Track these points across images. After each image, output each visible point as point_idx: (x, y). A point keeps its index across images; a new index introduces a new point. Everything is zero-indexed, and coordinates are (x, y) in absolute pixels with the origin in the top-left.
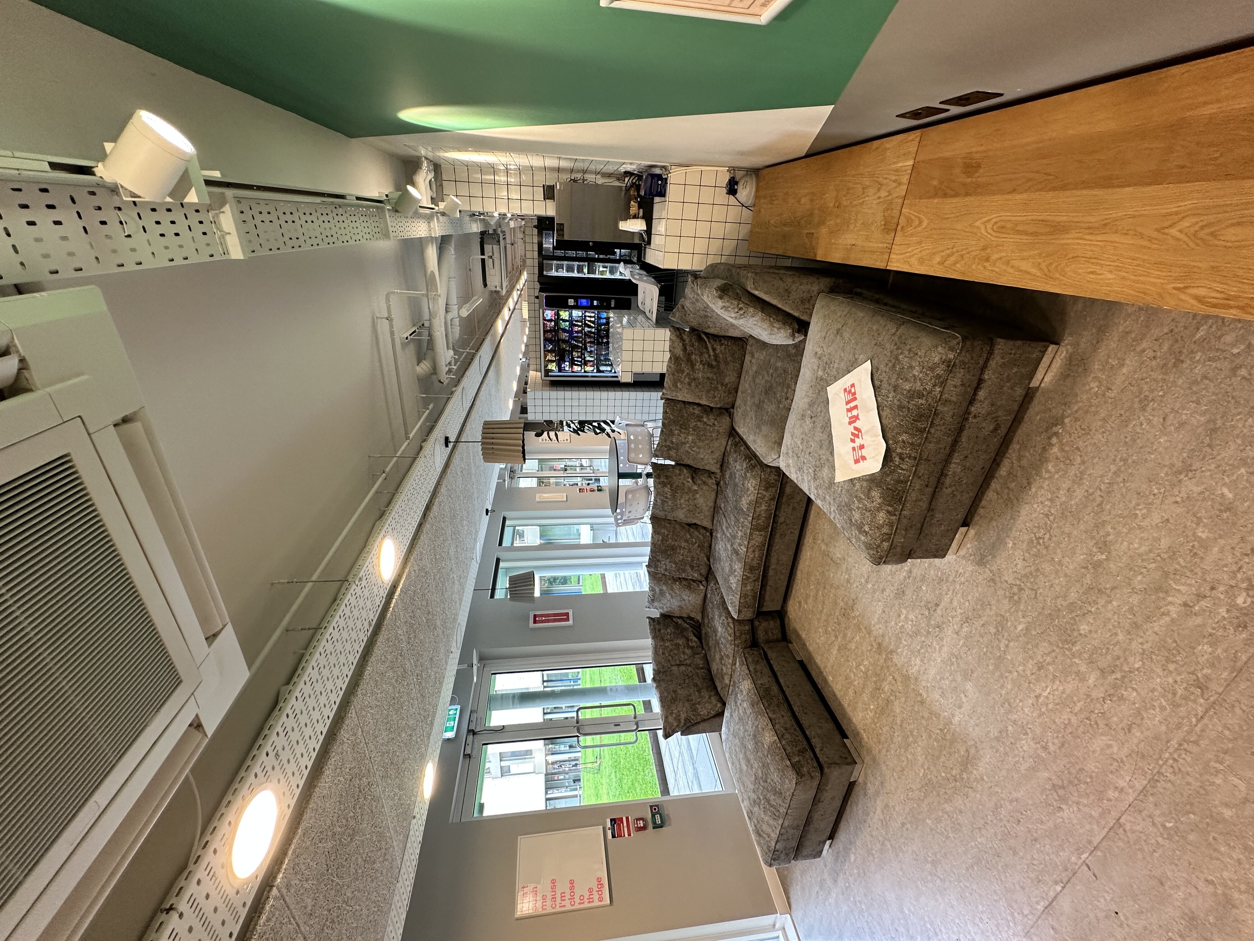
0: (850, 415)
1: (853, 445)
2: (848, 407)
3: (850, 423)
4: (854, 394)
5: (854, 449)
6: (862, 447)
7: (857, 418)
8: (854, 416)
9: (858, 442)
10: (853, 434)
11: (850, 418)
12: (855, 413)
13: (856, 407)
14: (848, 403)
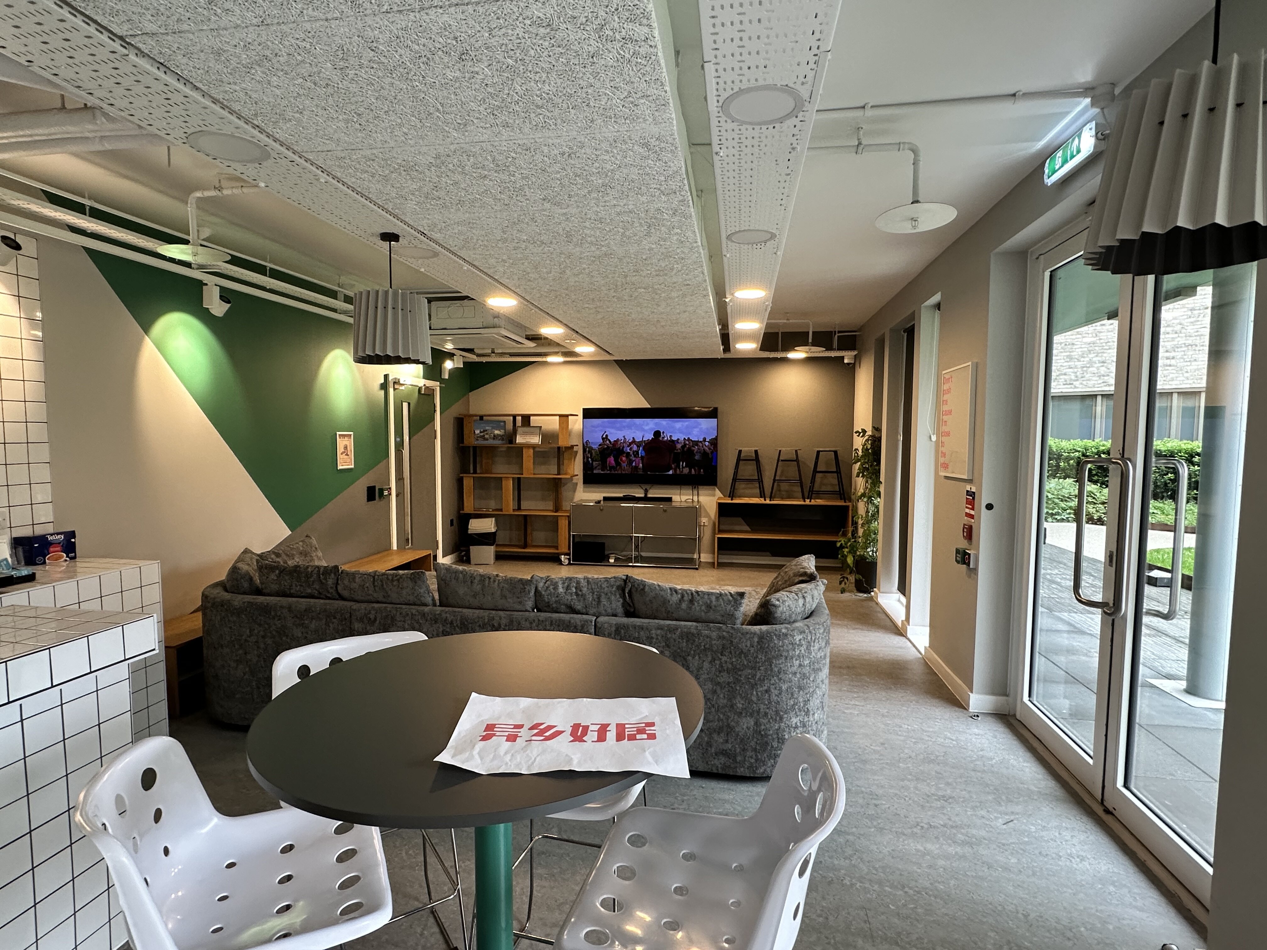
1: (527, 725)
4: (632, 738)
10: (550, 727)
12: (592, 736)
13: (602, 737)
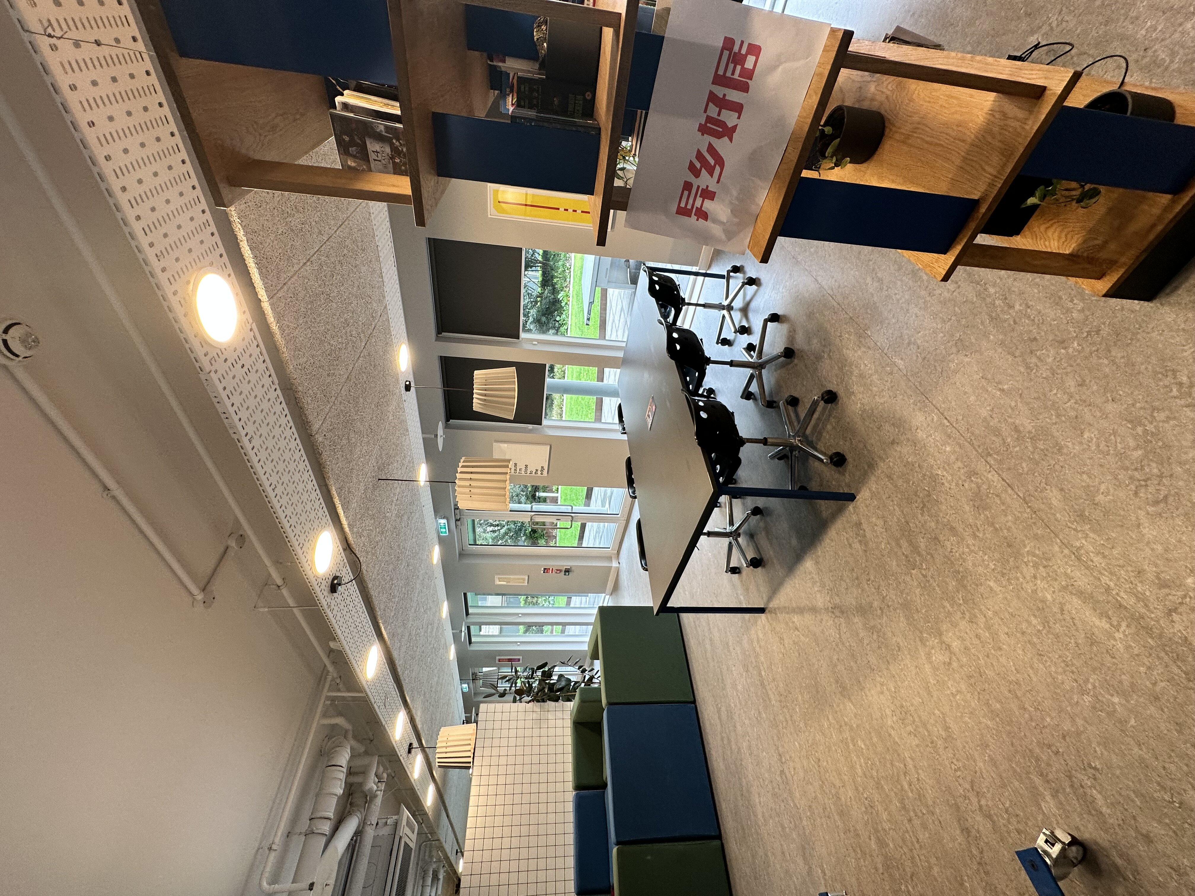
0: (713, 111)
2: (720, 91)
3: (703, 129)
5: (688, 186)
6: (709, 195)
7: (729, 132)
8: (722, 124)
9: (705, 180)
11: (709, 119)
14: (720, 80)
